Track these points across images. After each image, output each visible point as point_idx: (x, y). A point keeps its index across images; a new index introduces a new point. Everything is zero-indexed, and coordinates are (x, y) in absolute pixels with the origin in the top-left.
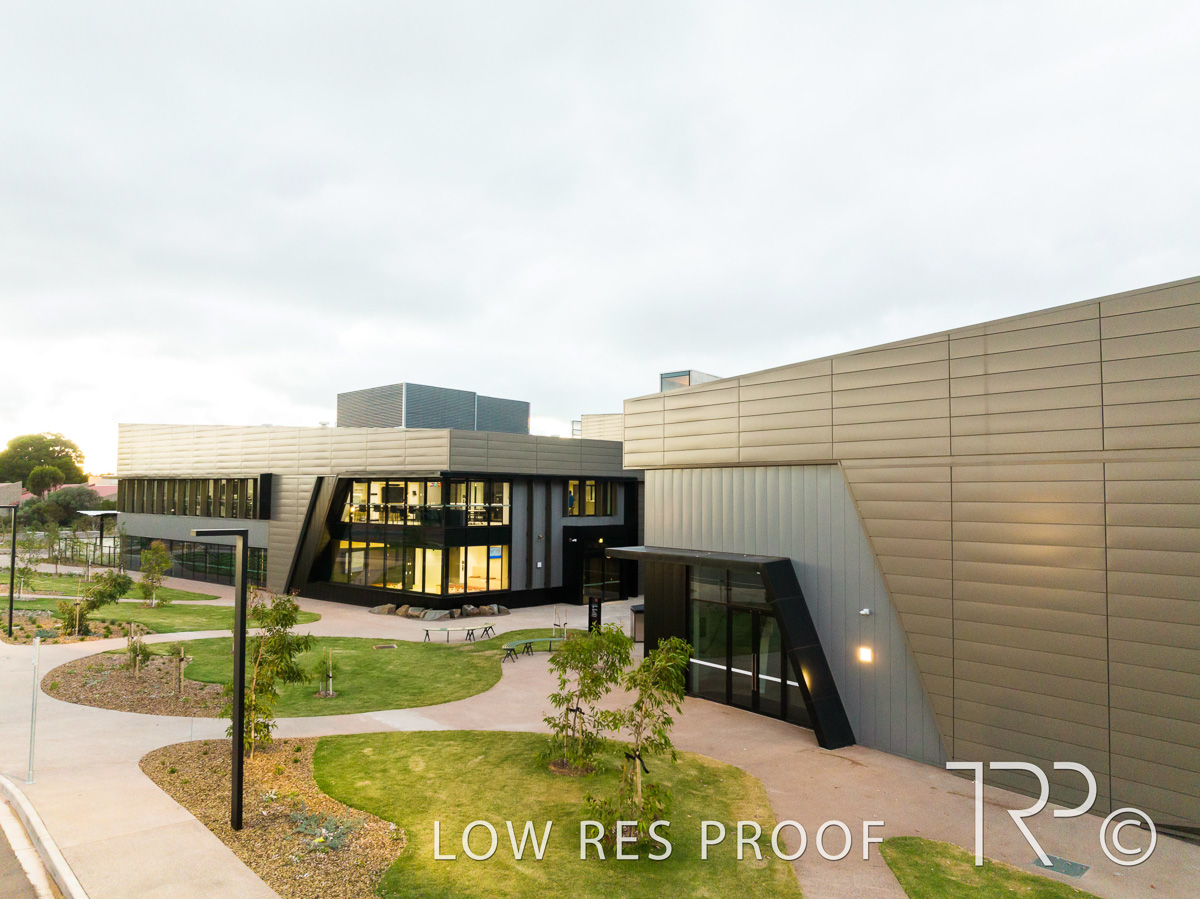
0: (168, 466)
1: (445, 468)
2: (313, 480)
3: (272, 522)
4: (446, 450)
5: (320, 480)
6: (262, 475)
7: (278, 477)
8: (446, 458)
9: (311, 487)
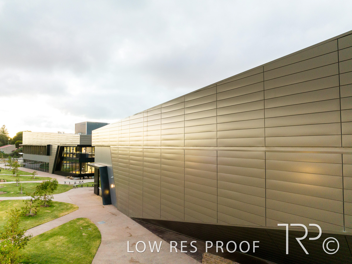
0: (32, 142)
1: (79, 144)
2: (57, 146)
3: (50, 156)
4: (79, 139)
5: (58, 146)
6: (47, 145)
7: (51, 145)
8: (79, 141)
9: (56, 148)
